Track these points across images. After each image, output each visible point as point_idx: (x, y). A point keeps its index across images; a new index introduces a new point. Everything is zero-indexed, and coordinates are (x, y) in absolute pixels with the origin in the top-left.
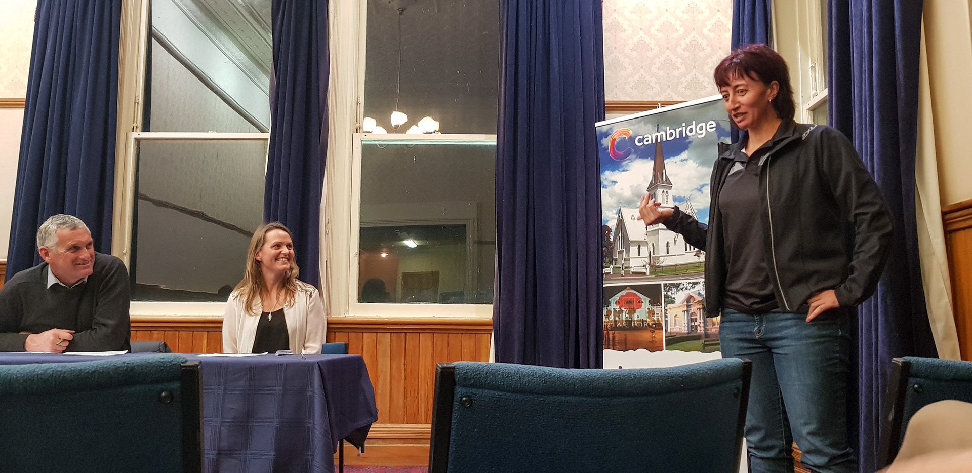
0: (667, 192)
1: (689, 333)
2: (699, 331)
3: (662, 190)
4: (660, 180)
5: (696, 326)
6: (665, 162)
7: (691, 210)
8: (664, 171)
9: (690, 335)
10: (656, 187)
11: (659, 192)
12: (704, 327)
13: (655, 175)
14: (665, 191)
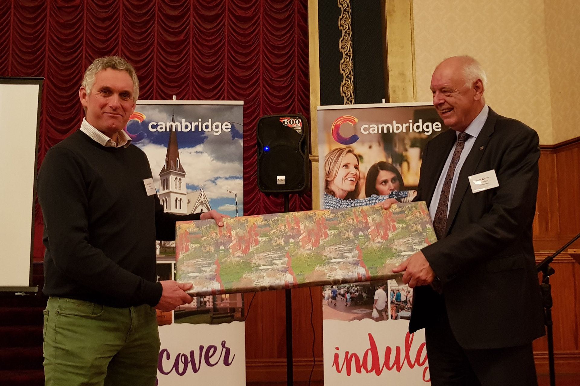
0: (180, 179)
1: (198, 308)
2: (208, 306)
3: (175, 177)
4: (174, 167)
5: (205, 302)
6: (180, 151)
7: (204, 198)
8: (178, 159)
9: (198, 309)
10: (169, 173)
11: (172, 178)
12: (214, 302)
13: (168, 162)
14: (178, 178)
